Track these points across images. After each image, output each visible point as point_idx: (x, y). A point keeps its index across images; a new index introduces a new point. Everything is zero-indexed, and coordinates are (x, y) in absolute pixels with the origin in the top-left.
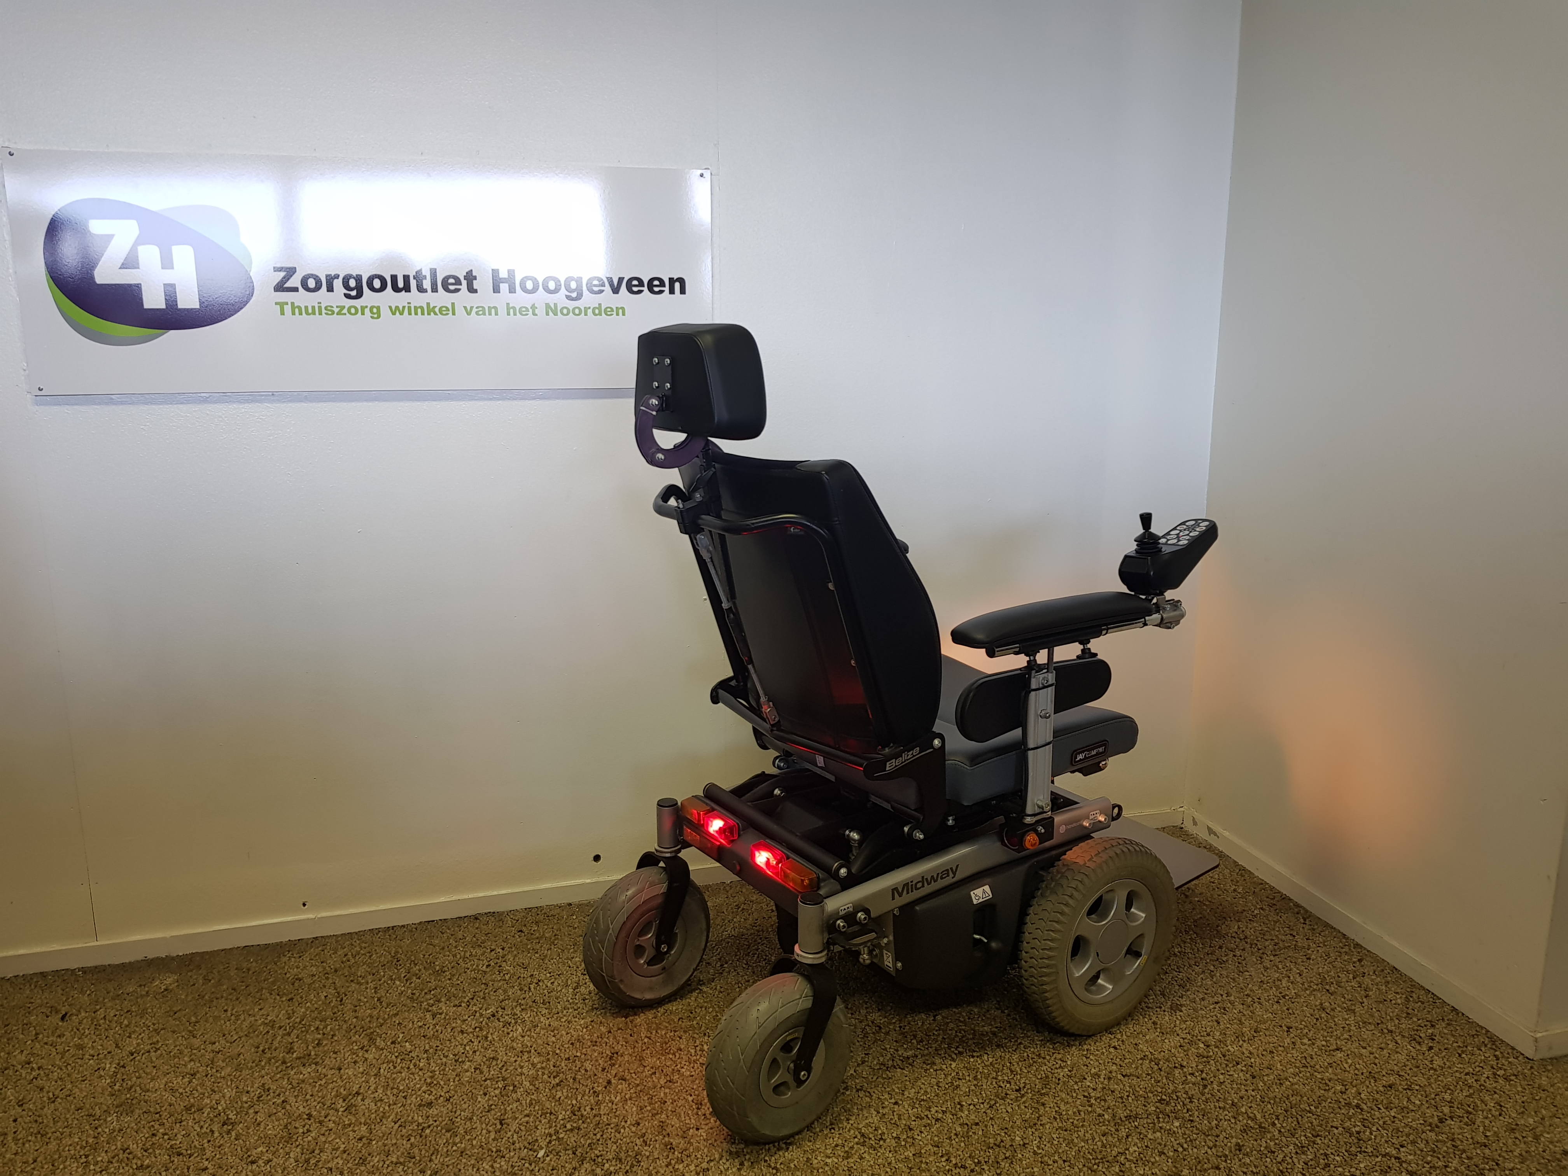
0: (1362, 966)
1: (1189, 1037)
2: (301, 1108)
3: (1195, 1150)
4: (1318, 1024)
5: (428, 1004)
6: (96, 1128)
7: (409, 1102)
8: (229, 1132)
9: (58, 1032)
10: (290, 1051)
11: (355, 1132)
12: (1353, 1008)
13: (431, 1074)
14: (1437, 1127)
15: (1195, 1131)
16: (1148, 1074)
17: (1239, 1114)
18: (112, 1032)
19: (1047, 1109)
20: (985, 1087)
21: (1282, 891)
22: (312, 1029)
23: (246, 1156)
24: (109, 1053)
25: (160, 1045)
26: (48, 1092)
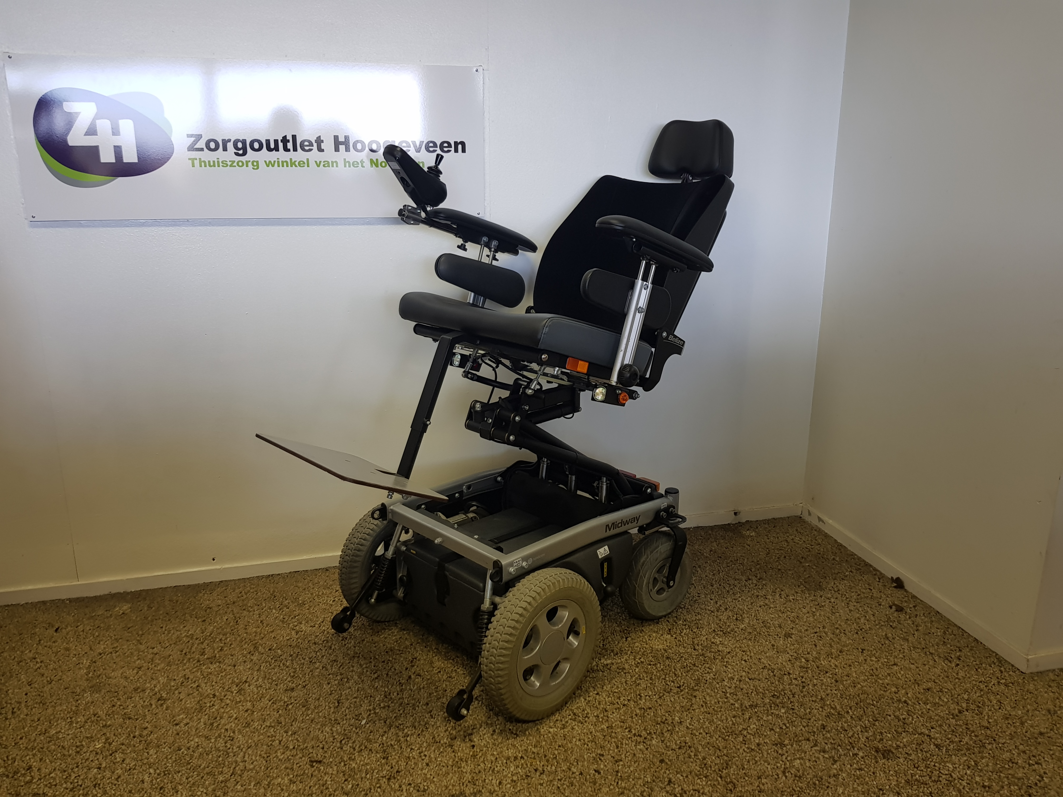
0: (916, 610)
1: (795, 655)
2: (209, 690)
3: (794, 728)
4: (883, 648)
5: (293, 625)
6: (77, 701)
7: (279, 687)
8: (162, 705)
9: (53, 639)
10: (203, 654)
11: (243, 706)
12: (907, 637)
13: (294, 670)
14: (957, 716)
15: (795, 715)
16: (766, 678)
17: (824, 705)
18: (88, 640)
19: (698, 700)
20: (657, 684)
21: (865, 560)
22: (218, 640)
23: (172, 720)
24: (86, 653)
25: (119, 648)
26: (47, 677)
